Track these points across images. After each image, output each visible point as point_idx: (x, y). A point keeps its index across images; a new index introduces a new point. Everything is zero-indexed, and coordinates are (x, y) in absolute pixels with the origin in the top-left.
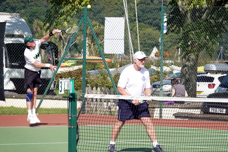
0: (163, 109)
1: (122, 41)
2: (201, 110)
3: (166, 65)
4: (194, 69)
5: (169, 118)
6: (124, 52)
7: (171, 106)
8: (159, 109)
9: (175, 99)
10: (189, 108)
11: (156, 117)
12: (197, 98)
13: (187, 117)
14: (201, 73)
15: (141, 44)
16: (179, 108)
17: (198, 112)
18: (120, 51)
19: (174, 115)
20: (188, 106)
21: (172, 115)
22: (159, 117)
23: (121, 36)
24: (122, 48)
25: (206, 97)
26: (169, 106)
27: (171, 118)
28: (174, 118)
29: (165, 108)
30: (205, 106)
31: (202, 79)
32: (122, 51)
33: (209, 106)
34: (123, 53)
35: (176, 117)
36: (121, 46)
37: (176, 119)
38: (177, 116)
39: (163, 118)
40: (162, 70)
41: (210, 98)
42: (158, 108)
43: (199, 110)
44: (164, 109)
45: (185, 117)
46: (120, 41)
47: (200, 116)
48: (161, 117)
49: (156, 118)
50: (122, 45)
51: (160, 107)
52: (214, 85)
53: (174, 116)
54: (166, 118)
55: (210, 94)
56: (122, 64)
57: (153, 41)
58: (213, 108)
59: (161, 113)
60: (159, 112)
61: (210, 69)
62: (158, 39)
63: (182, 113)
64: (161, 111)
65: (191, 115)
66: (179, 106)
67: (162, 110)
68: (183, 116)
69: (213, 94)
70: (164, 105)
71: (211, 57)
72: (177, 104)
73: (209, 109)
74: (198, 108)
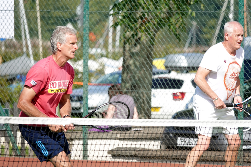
0: (89, 142)
1: (9, 15)
2: (162, 143)
3: (94, 57)
4: (147, 63)
5: (99, 159)
6: (13, 35)
7: (105, 135)
8: (81, 142)
9: (116, 121)
10: (137, 139)
11: (75, 156)
12: (154, 119)
13: (135, 156)
14: (161, 71)
15: (42, 18)
16: (120, 139)
17: (155, 146)
18: (6, 33)
19: (109, 152)
20: (135, 134)
21: (106, 153)
22: (82, 157)
23: (8, 5)
24: (10, 27)
25: (170, 117)
26: (101, 135)
27: (104, 159)
28: (109, 158)
29: (93, 139)
30: (168, 134)
31: (163, 84)
32: (10, 33)
33: (177, 134)
34: (11, 37)
35: (114, 156)
36: (8, 24)
37: (113, 160)
38: (115, 154)
39: (89, 159)
40: (86, 67)
41: (179, 118)
42: (79, 139)
43: (158, 143)
44: (91, 141)
45: (131, 156)
46: (5, 15)
47: (159, 153)
48: (85, 156)
49: (76, 158)
50: (10, 21)
51: (84, 139)
52: (183, 94)
53: (110, 155)
54: (95, 159)
55: (179, 112)
56: (6, 57)
57: (66, 12)
58: (184, 138)
59: (85, 150)
60: (81, 147)
61: (174, 65)
62: (75, 8)
63: (126, 149)
64: (85, 145)
65: (142, 153)
66: (118, 136)
67: (87, 144)
68: (128, 154)
69: (184, 112)
70: (90, 133)
71: (180, 40)
72: (116, 132)
73: (177, 139)
74: (155, 139)
